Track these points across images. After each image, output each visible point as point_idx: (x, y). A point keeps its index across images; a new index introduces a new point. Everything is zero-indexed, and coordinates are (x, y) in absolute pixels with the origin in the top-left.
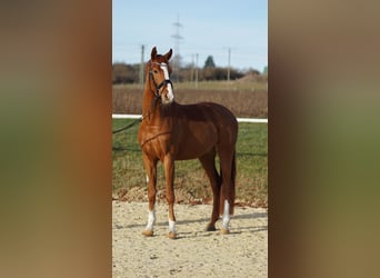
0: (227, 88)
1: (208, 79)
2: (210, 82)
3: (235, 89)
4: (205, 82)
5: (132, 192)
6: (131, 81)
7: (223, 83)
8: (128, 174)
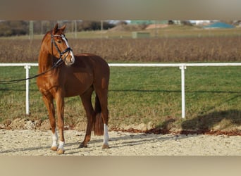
0: (101, 37)
1: (86, 29)
2: (87, 32)
3: (107, 37)
4: (83, 32)
5: (15, 122)
6: (24, 33)
7: (98, 32)
8: (12, 109)
